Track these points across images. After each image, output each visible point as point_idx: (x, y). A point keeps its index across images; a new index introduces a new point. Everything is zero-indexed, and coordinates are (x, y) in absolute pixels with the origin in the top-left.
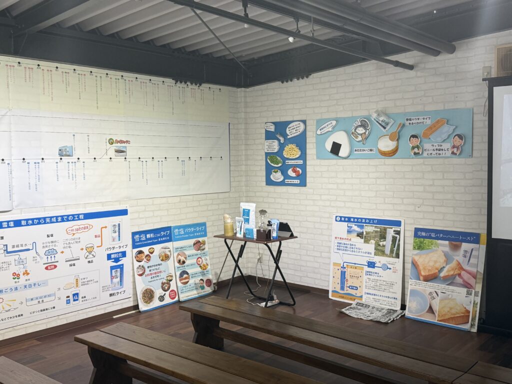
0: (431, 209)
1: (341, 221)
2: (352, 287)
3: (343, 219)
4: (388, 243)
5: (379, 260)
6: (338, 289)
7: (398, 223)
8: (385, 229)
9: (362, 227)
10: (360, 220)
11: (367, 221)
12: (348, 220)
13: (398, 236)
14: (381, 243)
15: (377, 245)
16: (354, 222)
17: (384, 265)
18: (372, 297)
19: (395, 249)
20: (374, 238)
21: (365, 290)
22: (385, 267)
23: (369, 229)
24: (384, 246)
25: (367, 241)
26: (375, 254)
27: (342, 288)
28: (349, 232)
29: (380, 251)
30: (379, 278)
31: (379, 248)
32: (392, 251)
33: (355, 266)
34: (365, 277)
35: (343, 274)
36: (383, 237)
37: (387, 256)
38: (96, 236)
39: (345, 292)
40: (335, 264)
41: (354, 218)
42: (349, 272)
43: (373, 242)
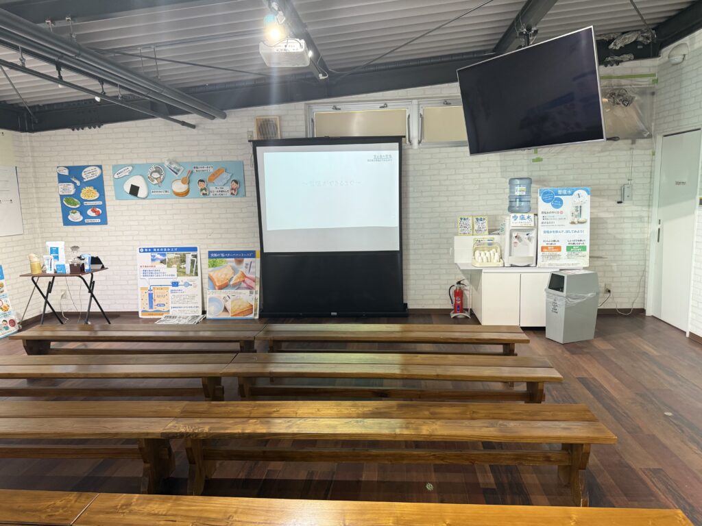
0: (219, 236)
1: (144, 252)
2: (159, 305)
3: (146, 250)
4: (188, 265)
5: (182, 280)
6: (147, 308)
7: (195, 249)
8: (184, 255)
9: (164, 255)
10: (162, 250)
11: (169, 250)
12: (152, 250)
13: (195, 259)
14: (182, 266)
15: (179, 268)
16: (157, 251)
17: (186, 283)
18: (177, 310)
19: (194, 269)
20: (176, 263)
21: (171, 305)
22: (187, 285)
23: (171, 256)
24: (184, 268)
25: (169, 266)
26: (178, 276)
27: (151, 307)
28: (153, 260)
29: (181, 272)
30: (183, 294)
31: (181, 270)
32: (191, 271)
33: (161, 287)
34: (170, 295)
35: (151, 296)
36: (183, 261)
37: (188, 275)
39: (154, 310)
40: (142, 289)
41: (157, 248)
42: (156, 293)
43: (175, 266)
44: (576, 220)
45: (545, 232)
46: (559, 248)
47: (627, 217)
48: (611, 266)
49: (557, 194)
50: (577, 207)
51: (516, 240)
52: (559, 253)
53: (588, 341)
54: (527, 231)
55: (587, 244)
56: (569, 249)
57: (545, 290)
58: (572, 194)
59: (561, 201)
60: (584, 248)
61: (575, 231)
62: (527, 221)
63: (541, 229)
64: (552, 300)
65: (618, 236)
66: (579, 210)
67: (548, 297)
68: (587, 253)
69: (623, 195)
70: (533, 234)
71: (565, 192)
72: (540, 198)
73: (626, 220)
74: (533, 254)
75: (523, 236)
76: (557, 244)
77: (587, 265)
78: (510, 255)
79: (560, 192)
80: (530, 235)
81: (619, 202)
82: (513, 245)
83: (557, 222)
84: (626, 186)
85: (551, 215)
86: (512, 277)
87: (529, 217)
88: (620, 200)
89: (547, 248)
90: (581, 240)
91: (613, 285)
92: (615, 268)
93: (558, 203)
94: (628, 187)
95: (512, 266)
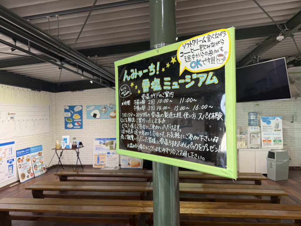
1: (97, 140)
2: (102, 162)
4: (114, 145)
5: (111, 151)
6: (97, 163)
8: (113, 141)
9: (105, 141)
10: (104, 139)
11: (107, 139)
12: (100, 139)
15: (110, 146)
16: (102, 140)
18: (109, 164)
20: (109, 144)
21: (106, 162)
22: (113, 153)
23: (107, 141)
24: (113, 147)
25: (107, 146)
26: (110, 150)
27: (98, 163)
28: (100, 143)
29: (111, 148)
30: (112, 157)
32: (115, 148)
33: (103, 155)
34: (106, 158)
35: (98, 158)
36: (112, 144)
37: (114, 150)
38: (3, 153)
39: (99, 164)
40: (95, 155)
41: (102, 138)
42: (100, 157)
43: (109, 146)
44: (276, 129)
45: (264, 134)
46: (270, 141)
47: (296, 128)
48: (290, 148)
49: (268, 119)
50: (277, 124)
51: (252, 137)
52: (270, 143)
53: (286, 180)
54: (257, 133)
55: (282, 139)
56: (274, 141)
57: (266, 158)
58: (274, 119)
59: (270, 122)
60: (281, 141)
61: (277, 134)
62: (257, 129)
63: (263, 133)
64: (270, 162)
65: (293, 136)
66: (277, 125)
67: (268, 161)
68: (282, 143)
69: (293, 119)
70: (259, 135)
71: (271, 118)
72: (261, 121)
73: (295, 129)
74: (259, 143)
75: (255, 135)
76: (270, 139)
77: (282, 148)
78: (250, 143)
79: (269, 118)
80: (258, 135)
81: (292, 122)
82: (251, 139)
83: (269, 130)
84: (294, 116)
85: (266, 127)
86: (252, 152)
87: (257, 128)
88: (292, 121)
89: (265, 141)
90: (279, 138)
91: (292, 156)
92: (292, 149)
93: (269, 123)
94: (295, 116)
95: (251, 148)
